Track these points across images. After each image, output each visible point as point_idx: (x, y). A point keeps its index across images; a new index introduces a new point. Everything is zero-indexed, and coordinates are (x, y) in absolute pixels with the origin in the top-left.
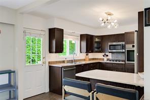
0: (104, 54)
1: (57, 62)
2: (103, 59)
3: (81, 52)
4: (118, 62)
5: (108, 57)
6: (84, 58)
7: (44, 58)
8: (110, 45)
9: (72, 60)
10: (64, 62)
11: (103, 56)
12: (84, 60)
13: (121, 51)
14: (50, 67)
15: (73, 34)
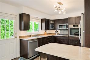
0: (55, 31)
1: (25, 37)
2: (55, 34)
3: (42, 30)
4: (64, 36)
5: (58, 33)
6: (44, 33)
7: (15, 34)
8: (59, 26)
9: (36, 35)
10: (30, 36)
11: (55, 32)
12: (44, 34)
13: (66, 29)
14: (20, 40)
15: (36, 18)
